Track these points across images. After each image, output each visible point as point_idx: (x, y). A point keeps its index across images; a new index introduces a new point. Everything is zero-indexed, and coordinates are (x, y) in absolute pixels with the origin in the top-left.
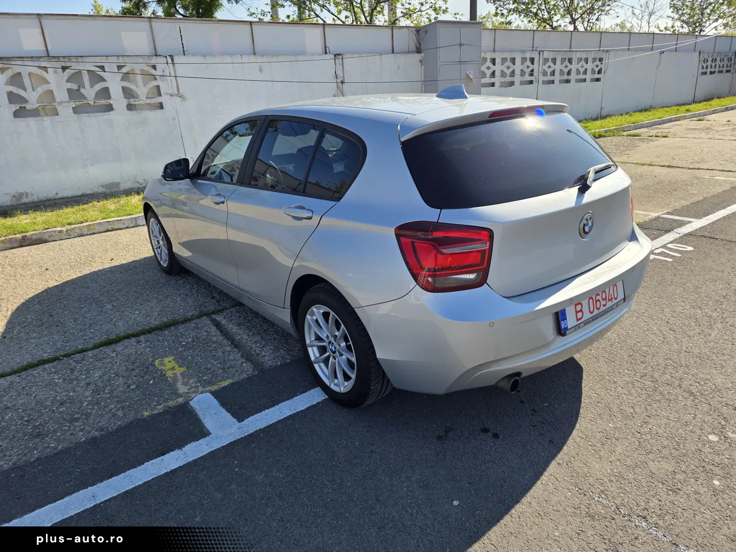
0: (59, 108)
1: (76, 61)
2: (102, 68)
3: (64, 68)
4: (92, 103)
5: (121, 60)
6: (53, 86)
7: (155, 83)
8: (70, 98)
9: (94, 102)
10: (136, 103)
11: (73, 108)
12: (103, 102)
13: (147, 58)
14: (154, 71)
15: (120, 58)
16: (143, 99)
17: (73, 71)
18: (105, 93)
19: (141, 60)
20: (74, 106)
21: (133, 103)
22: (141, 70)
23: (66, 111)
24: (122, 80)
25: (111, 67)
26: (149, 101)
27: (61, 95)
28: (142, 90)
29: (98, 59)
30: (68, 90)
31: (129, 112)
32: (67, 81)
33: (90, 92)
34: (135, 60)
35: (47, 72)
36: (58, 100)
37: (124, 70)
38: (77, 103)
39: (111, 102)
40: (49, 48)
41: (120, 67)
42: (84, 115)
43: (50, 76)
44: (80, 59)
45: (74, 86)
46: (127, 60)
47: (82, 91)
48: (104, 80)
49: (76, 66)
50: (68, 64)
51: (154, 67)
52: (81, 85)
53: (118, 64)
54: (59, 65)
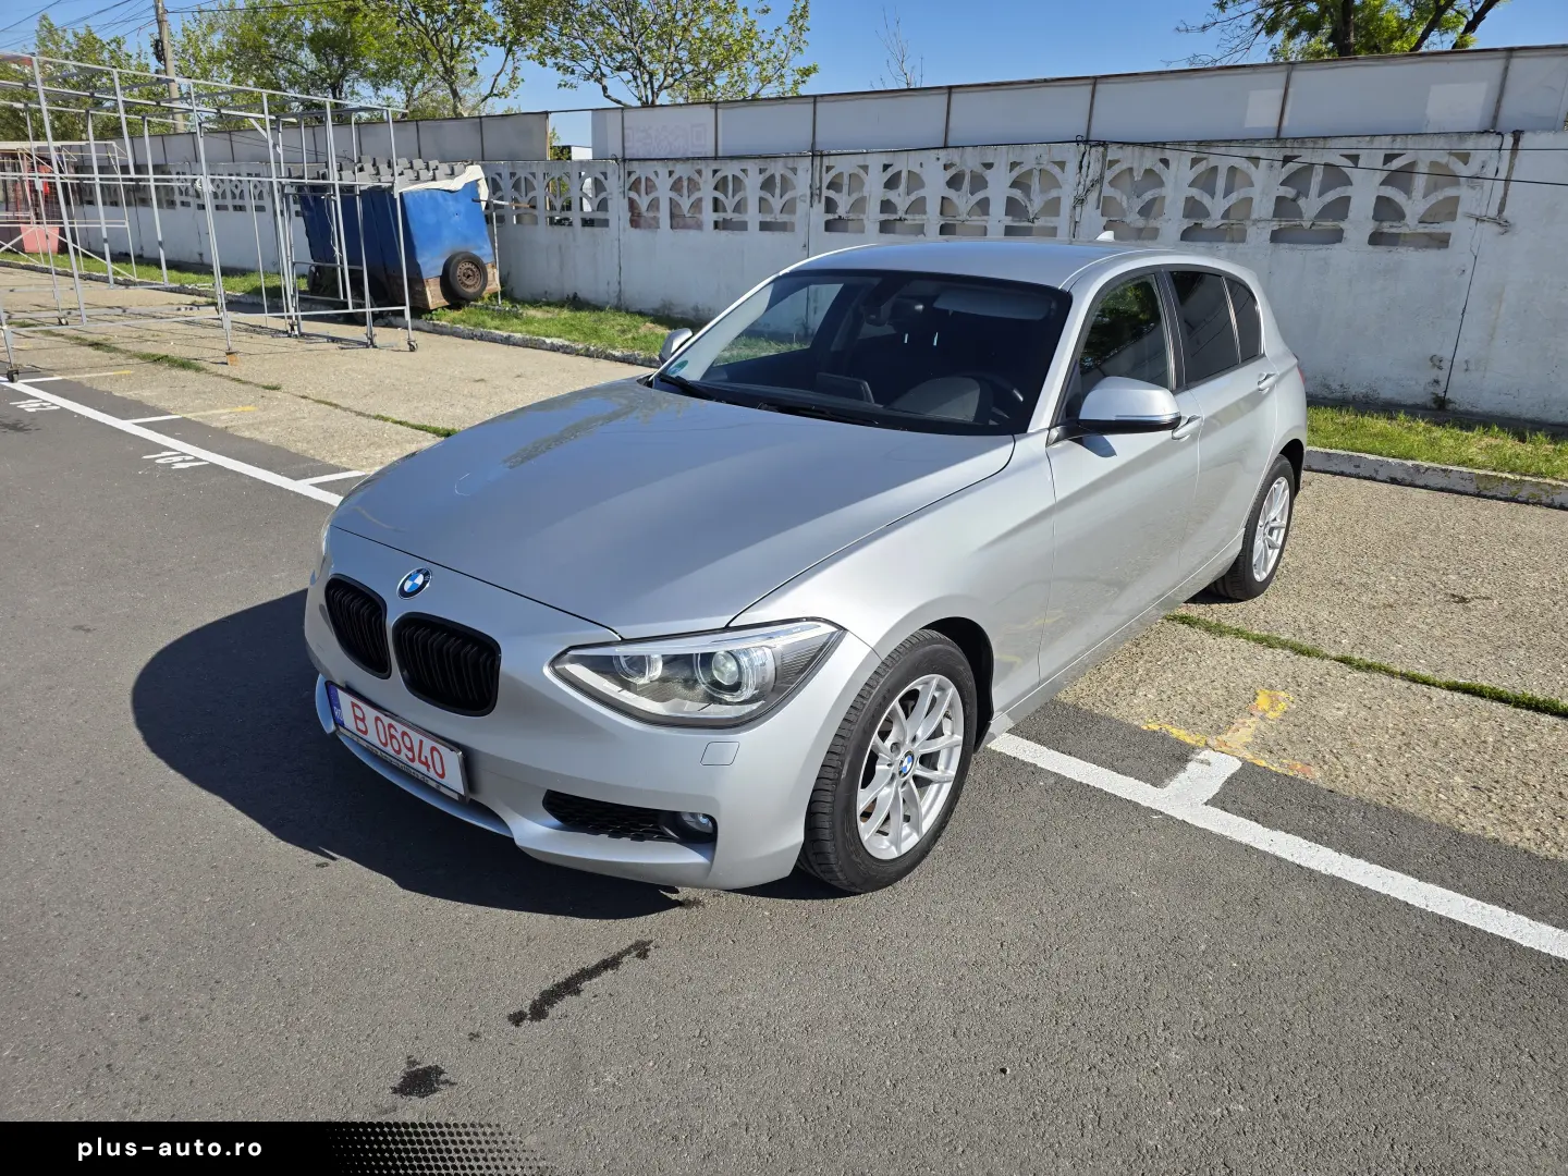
0: (1251, 231)
1: (1311, 145)
2: (1355, 159)
3: (1287, 160)
4: (1307, 224)
5: (1399, 144)
6: (1255, 193)
7: (1450, 192)
8: (1277, 214)
9: (1313, 224)
10: (1394, 230)
11: (1273, 232)
12: (1329, 224)
13: (1455, 138)
14: (1461, 164)
15: (1399, 139)
16: (1411, 224)
17: (1300, 165)
18: (1340, 208)
19: (1441, 142)
20: (1276, 228)
21: (1385, 230)
22: (1433, 164)
23: (1258, 235)
24: (1383, 183)
25: (1372, 158)
26: (1421, 229)
27: (1263, 207)
28: (1414, 205)
29: (1353, 142)
30: (1280, 200)
31: (1371, 247)
32: (1282, 184)
33: (1311, 205)
34: (1428, 142)
35: (1257, 167)
36: (1254, 216)
37: (1396, 164)
38: (1283, 223)
39: (1342, 225)
40: (1285, 123)
41: (1389, 158)
42: (1287, 245)
43: (1259, 175)
44: (1321, 143)
45: (1289, 192)
46: (1411, 142)
47: (1302, 202)
48: (1348, 182)
49: (1307, 156)
50: (1296, 152)
51: (1465, 158)
52: (1303, 192)
53: (1389, 152)
54: (1279, 154)
